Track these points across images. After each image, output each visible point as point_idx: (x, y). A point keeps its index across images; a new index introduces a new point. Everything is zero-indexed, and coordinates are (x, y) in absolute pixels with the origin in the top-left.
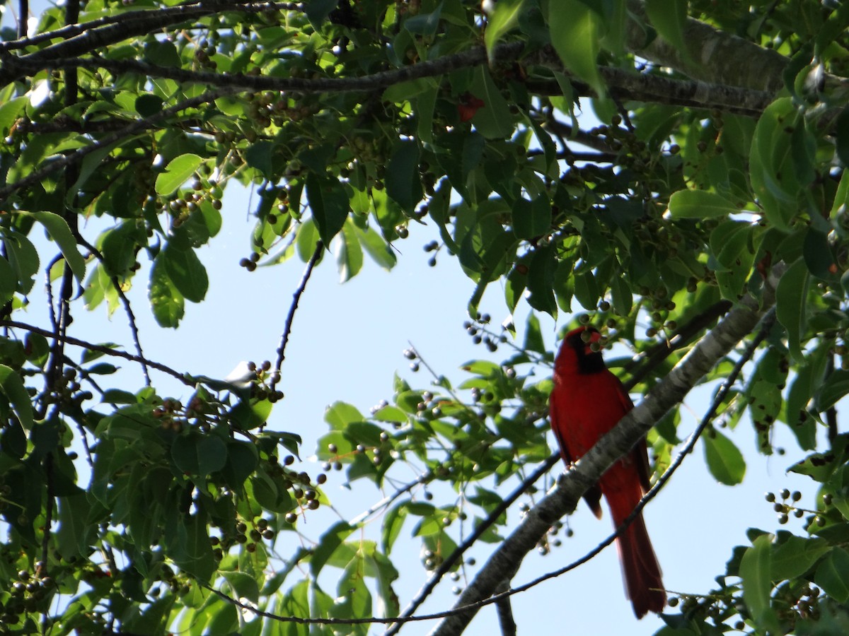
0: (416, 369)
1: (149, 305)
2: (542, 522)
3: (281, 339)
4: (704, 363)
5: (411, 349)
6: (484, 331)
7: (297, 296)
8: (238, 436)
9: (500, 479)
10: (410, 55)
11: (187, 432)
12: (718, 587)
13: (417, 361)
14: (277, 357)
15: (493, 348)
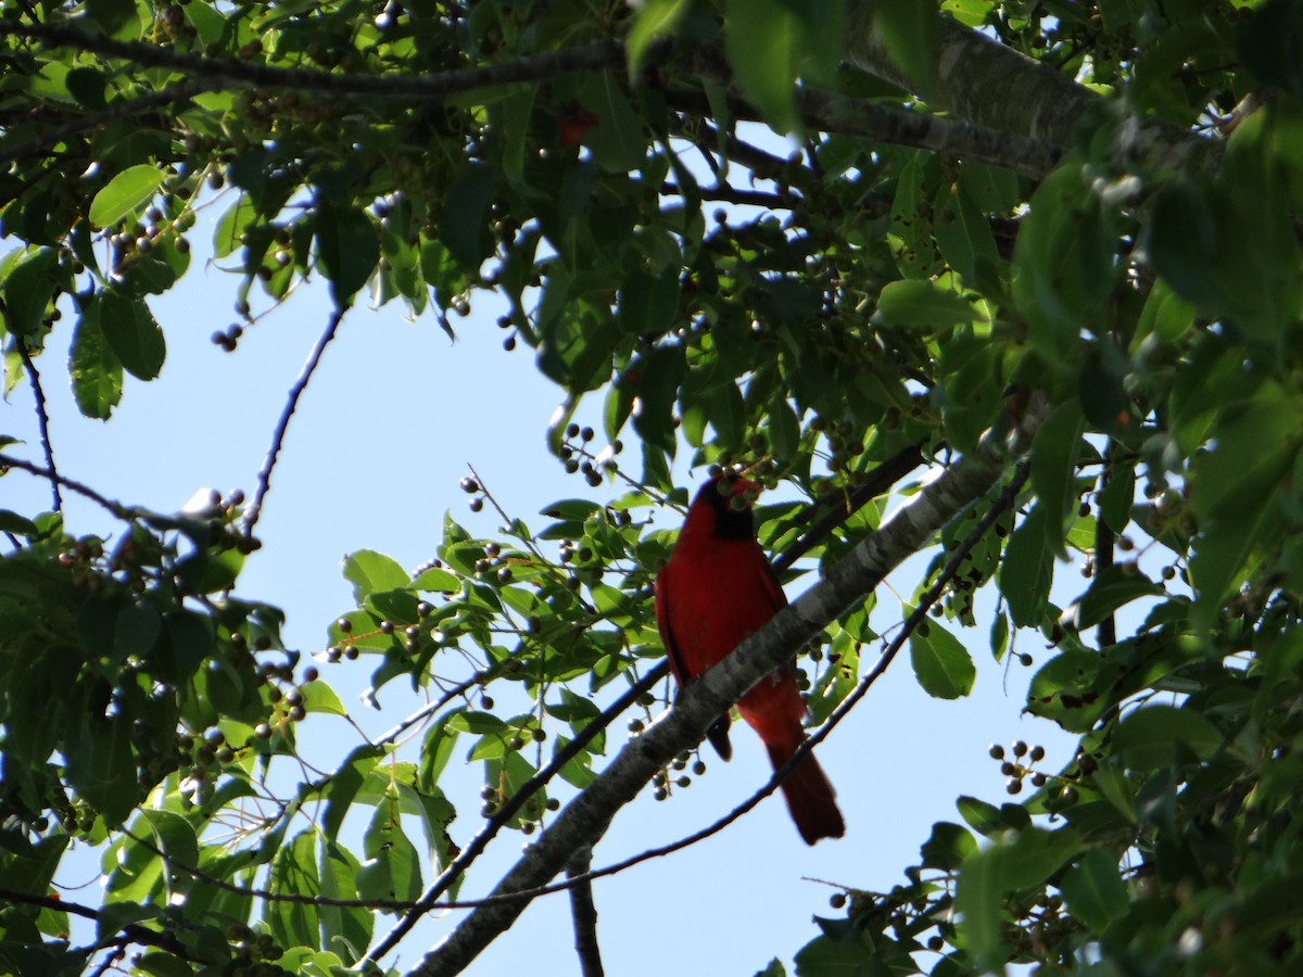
0: (478, 506)
1: (68, 379)
2: (646, 761)
3: (266, 459)
4: (910, 536)
5: (472, 476)
6: (583, 453)
7: (295, 395)
8: (190, 603)
9: (596, 683)
10: (493, 37)
11: (110, 591)
12: (906, 882)
13: (479, 494)
14: (257, 485)
15: (595, 480)
